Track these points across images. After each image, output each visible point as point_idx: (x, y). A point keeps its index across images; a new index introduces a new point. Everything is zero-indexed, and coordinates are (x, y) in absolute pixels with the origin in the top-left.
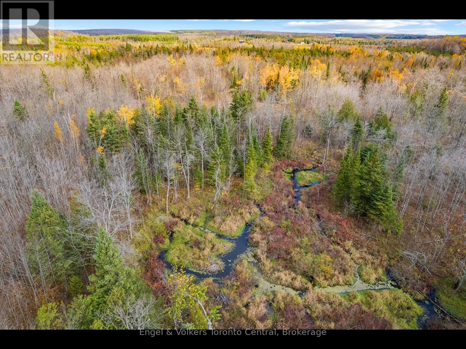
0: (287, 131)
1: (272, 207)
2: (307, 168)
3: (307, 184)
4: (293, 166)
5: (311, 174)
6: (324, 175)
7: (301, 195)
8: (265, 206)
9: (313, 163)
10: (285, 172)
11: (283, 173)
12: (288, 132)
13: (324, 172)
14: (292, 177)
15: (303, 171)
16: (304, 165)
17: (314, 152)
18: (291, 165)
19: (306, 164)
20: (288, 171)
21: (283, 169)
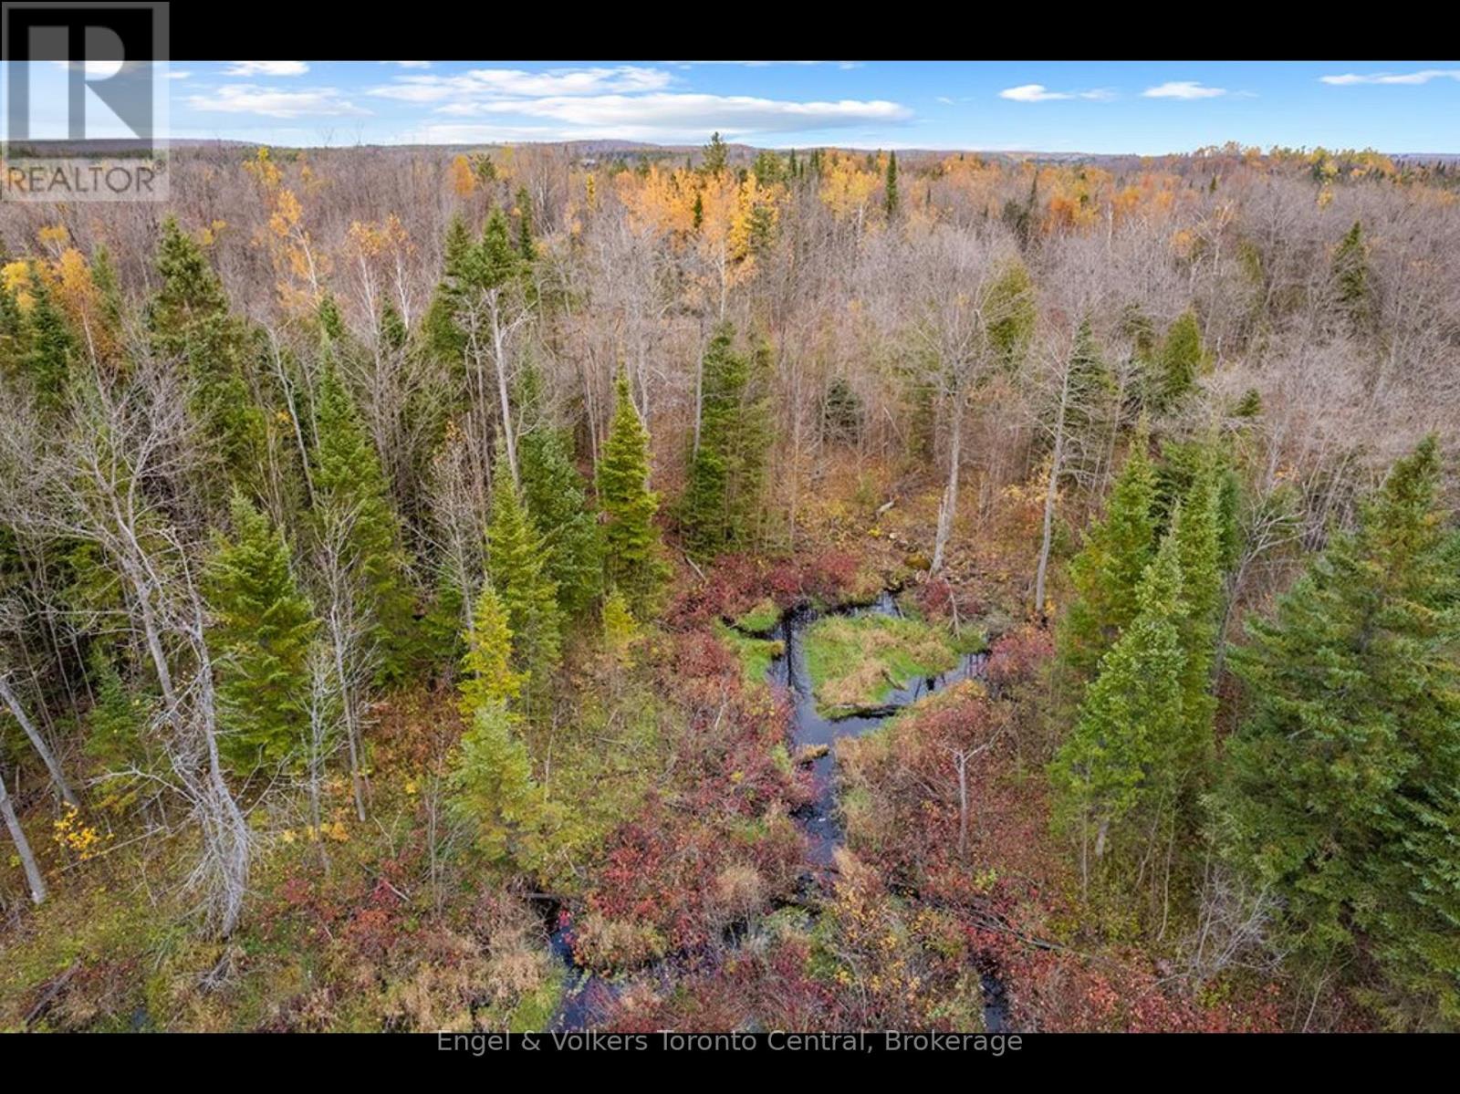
0: (737, 404)
1: (648, 930)
2: (854, 596)
3: (869, 702)
4: (784, 592)
5: (882, 633)
6: (952, 631)
7: (846, 789)
8: (595, 922)
9: (886, 564)
10: (741, 630)
11: (729, 640)
12: (742, 409)
13: (948, 613)
14: (776, 658)
15: (838, 619)
16: (837, 582)
17: (883, 509)
18: (767, 587)
19: (846, 577)
20: (753, 620)
21: (730, 610)
